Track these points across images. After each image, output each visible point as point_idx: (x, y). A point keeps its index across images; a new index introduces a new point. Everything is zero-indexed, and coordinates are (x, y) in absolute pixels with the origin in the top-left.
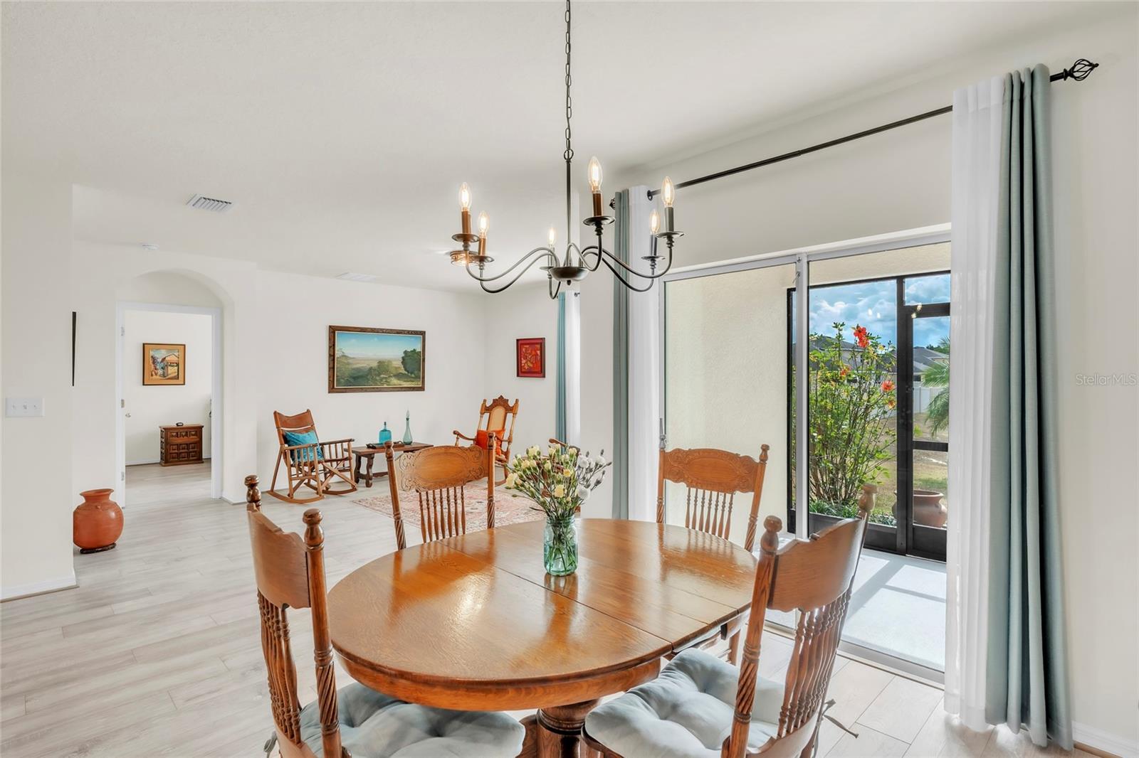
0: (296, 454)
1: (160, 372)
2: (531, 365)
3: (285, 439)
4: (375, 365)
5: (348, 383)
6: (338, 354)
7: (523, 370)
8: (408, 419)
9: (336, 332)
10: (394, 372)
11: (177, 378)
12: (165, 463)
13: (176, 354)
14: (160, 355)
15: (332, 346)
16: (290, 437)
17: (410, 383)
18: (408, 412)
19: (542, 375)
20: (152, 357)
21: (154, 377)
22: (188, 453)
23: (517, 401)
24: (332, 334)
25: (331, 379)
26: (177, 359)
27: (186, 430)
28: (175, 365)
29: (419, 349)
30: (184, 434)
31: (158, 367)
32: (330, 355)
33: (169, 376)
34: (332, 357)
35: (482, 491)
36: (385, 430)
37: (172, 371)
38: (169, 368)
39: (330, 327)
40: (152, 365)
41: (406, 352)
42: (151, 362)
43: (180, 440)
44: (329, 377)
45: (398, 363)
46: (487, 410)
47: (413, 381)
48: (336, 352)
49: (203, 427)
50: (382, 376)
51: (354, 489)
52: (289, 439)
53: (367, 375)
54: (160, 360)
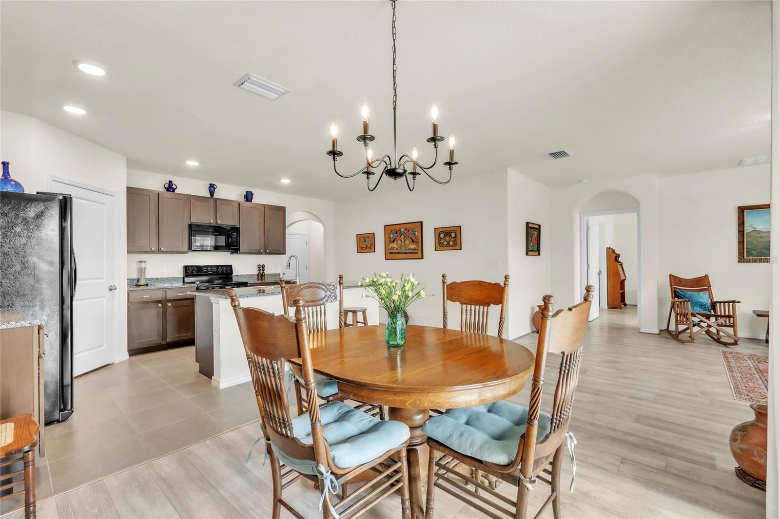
3: (676, 294)
9: (745, 211)
15: (741, 223)
24: (742, 214)
25: (741, 251)
39: (739, 207)
44: (739, 249)
48: (745, 228)
51: (736, 343)
52: (681, 295)
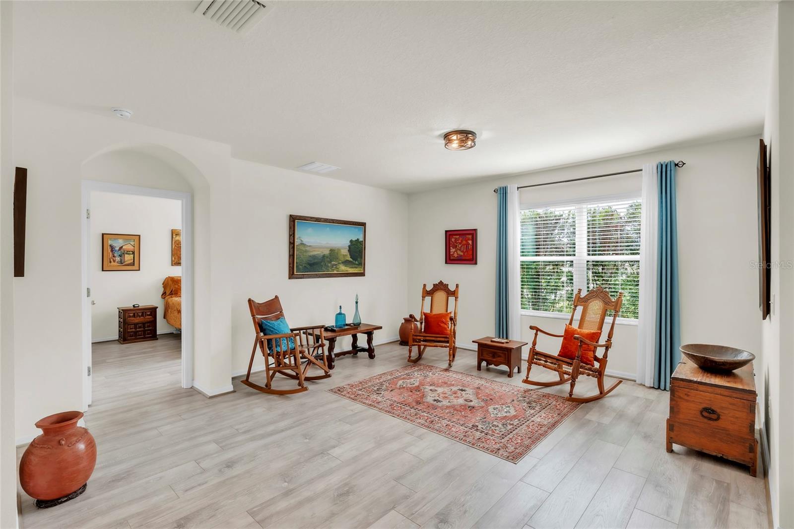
0: (274, 343)
1: (118, 259)
2: (462, 254)
3: (261, 327)
4: (327, 252)
5: (305, 269)
6: (297, 242)
7: (452, 258)
8: (357, 303)
9: (296, 221)
10: (343, 260)
11: (133, 264)
12: (124, 341)
13: (132, 243)
14: (118, 243)
15: (292, 235)
16: (266, 325)
17: (355, 269)
18: (357, 295)
19: (474, 262)
20: (110, 246)
21: (113, 263)
22: (144, 331)
23: (457, 286)
24: (292, 223)
25: (291, 266)
26: (133, 248)
27: (143, 311)
28: (131, 253)
29: (361, 239)
30: (140, 314)
31: (115, 255)
32: (290, 243)
33: (126, 263)
34: (292, 245)
35: (442, 373)
36: (340, 314)
37: (128, 258)
38: (126, 256)
39: (291, 216)
40: (111, 253)
41: (351, 241)
42: (109, 250)
43: (136, 320)
44: (290, 264)
45: (345, 252)
46: (428, 294)
47: (356, 268)
48: (296, 240)
49: (157, 307)
50: (333, 263)
51: (327, 376)
52: (264, 327)
53: (321, 262)
54: (117, 249)
